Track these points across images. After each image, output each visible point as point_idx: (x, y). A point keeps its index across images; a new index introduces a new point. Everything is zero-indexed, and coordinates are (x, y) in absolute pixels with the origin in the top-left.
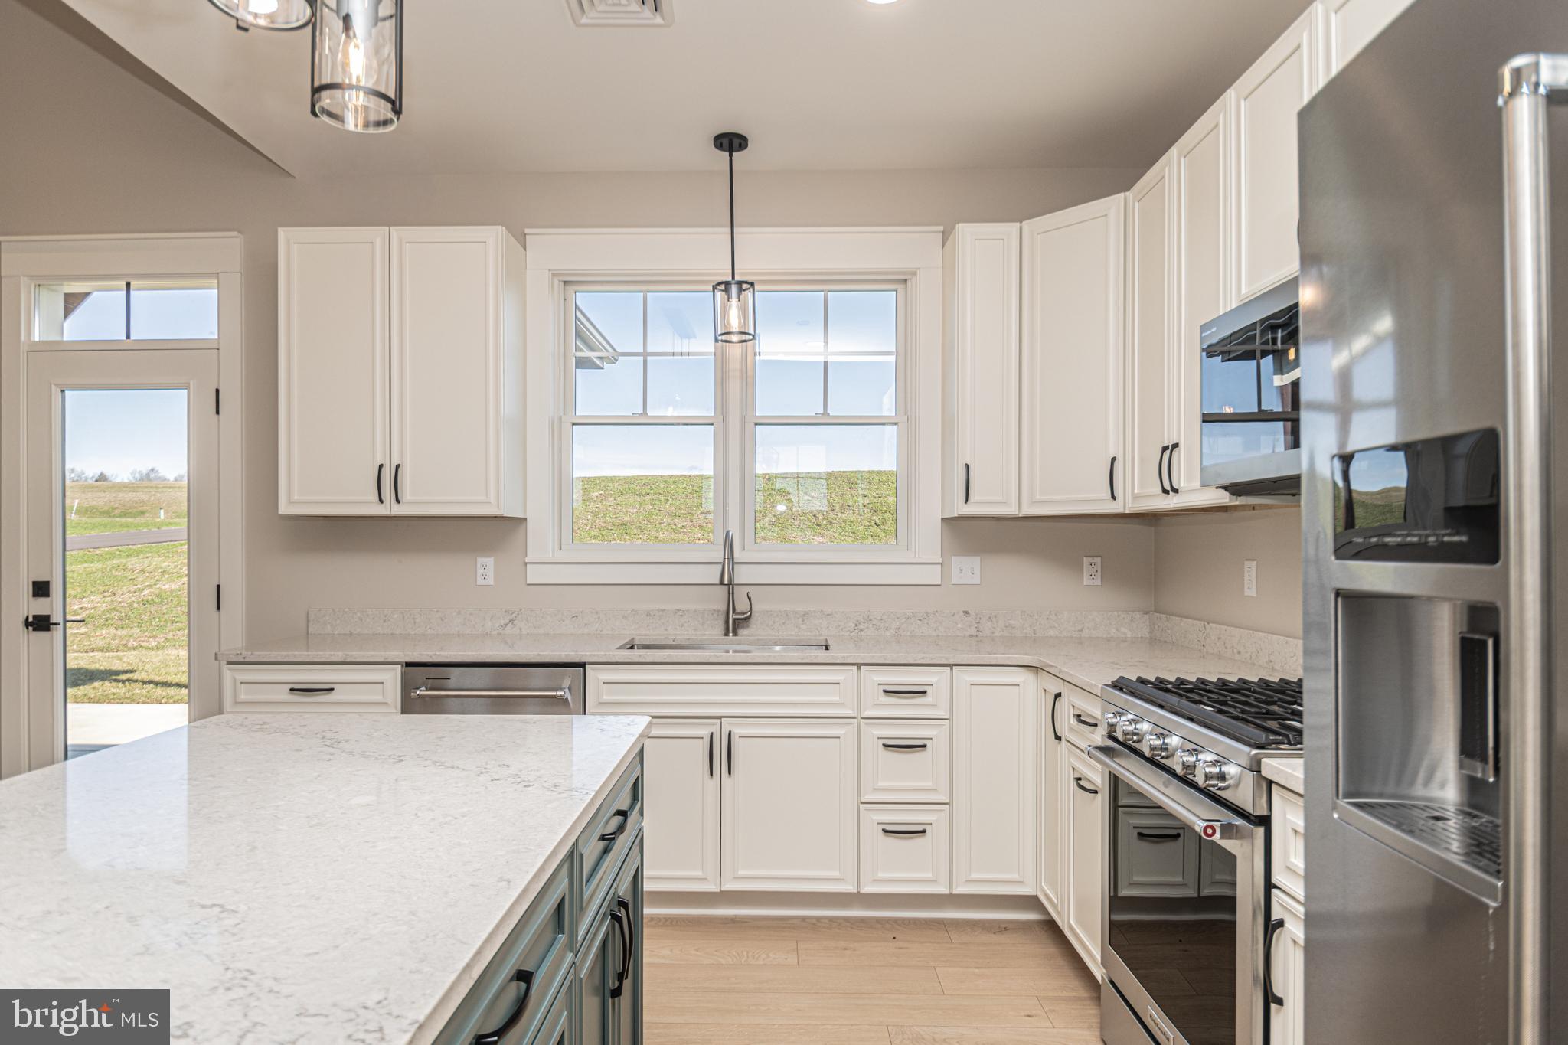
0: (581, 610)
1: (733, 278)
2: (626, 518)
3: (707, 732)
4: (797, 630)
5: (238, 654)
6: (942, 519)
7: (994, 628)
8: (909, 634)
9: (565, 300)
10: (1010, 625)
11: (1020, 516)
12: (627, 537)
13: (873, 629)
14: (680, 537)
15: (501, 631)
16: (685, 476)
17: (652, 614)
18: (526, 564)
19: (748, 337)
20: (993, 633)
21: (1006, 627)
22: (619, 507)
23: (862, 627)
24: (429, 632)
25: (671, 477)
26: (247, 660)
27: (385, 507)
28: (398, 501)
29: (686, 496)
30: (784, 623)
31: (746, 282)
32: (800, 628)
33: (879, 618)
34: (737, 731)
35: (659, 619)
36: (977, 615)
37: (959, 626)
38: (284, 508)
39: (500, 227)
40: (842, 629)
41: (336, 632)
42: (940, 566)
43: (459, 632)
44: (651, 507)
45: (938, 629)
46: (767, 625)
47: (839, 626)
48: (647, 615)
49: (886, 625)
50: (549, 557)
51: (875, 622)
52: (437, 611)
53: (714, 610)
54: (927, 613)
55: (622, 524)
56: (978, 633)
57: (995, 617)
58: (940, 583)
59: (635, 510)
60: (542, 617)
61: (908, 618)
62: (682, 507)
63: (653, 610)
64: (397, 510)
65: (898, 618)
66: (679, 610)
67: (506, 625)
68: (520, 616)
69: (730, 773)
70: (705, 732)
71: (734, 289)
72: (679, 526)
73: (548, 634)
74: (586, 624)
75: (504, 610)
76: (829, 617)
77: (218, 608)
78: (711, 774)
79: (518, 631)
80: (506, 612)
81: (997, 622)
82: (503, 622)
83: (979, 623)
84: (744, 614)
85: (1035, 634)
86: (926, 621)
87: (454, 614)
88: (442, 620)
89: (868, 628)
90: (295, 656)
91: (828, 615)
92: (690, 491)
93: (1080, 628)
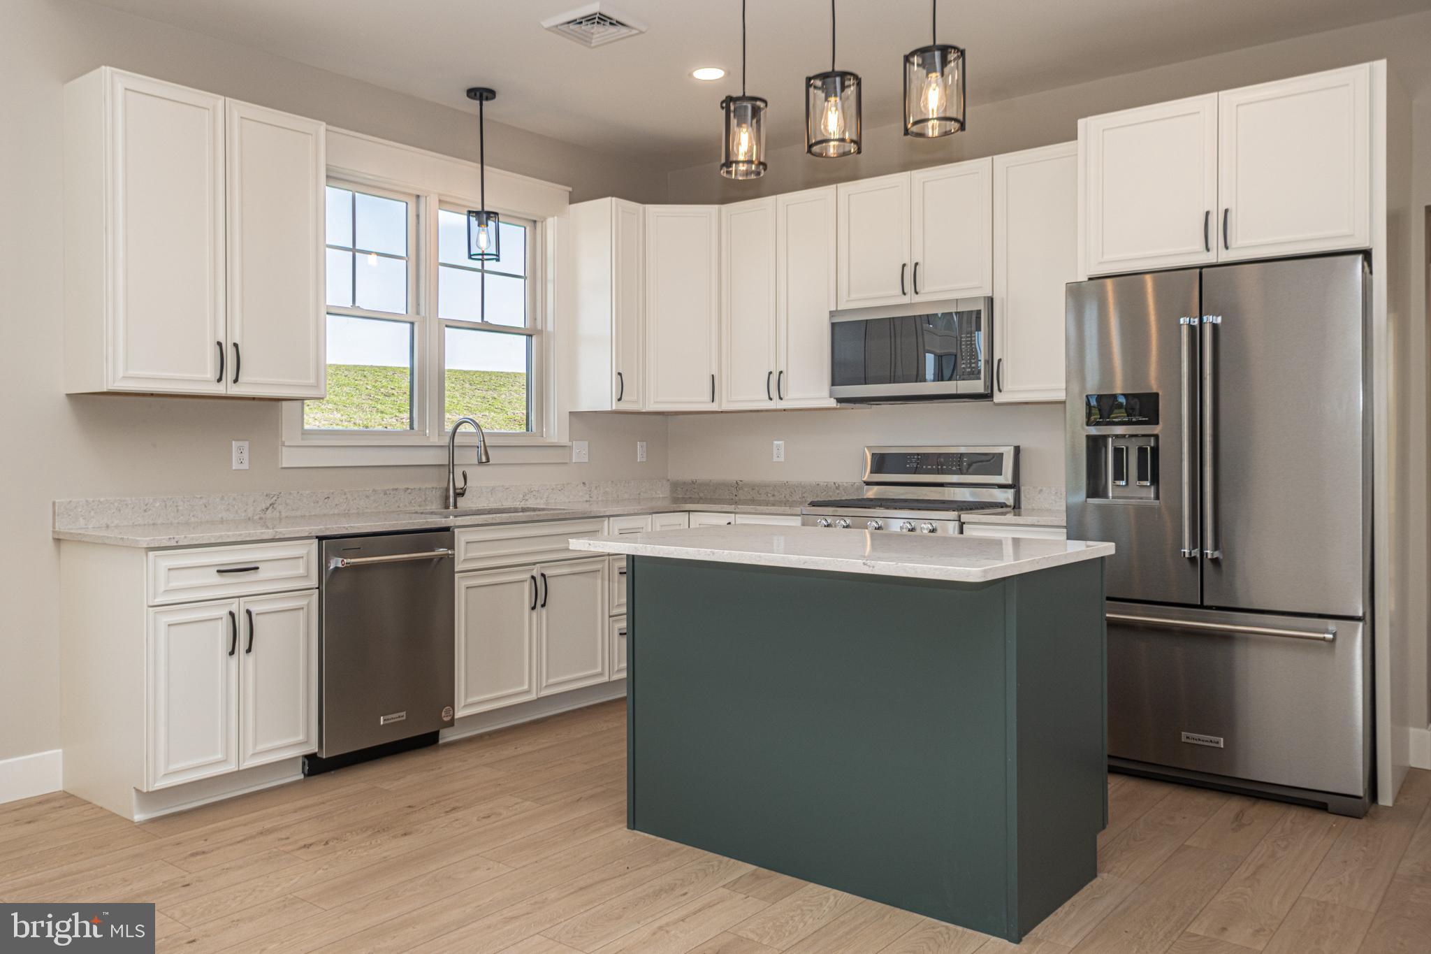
0: (332, 491)
1: (483, 208)
5: (170, 538)
6: (569, 412)
7: (598, 494)
10: (606, 492)
11: (644, 411)
13: (533, 499)
15: (262, 515)
18: (280, 446)
23: (527, 498)
24: (193, 519)
26: (180, 544)
33: (537, 490)
34: (546, 573)
36: (589, 485)
37: (581, 494)
40: (515, 500)
43: (222, 518)
48: (385, 494)
49: (541, 495)
51: (534, 493)
52: (201, 498)
54: (563, 484)
56: (590, 499)
57: (599, 486)
60: (299, 500)
61: (553, 489)
63: (388, 490)
65: (547, 489)
67: (267, 509)
68: (280, 499)
69: (544, 605)
70: (528, 576)
71: (484, 218)
73: (305, 516)
74: (337, 505)
79: (278, 514)
80: (267, 495)
81: (600, 490)
82: (264, 507)
83: (590, 491)
84: (461, 489)
85: (618, 497)
86: (563, 491)
87: (218, 500)
88: (206, 506)
90: (228, 536)
91: (507, 489)
93: (639, 492)
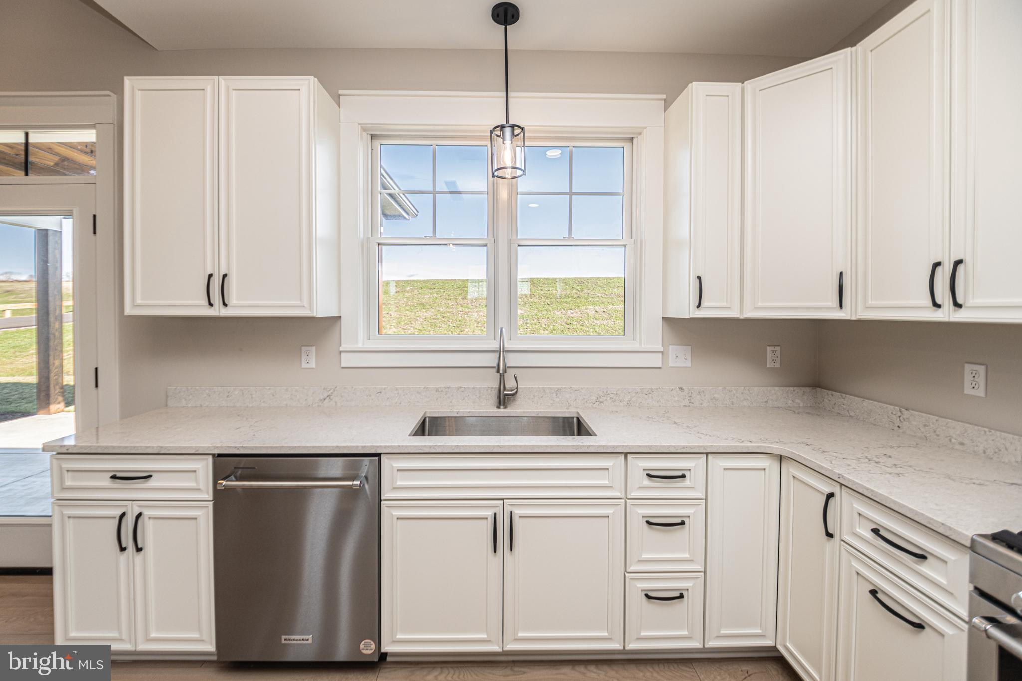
0: (383, 387)
1: (507, 122)
2: (424, 301)
3: (490, 514)
4: (552, 402)
6: (663, 318)
7: (702, 400)
8: (637, 405)
9: (372, 149)
10: (714, 398)
11: (741, 318)
12: (424, 310)
13: (610, 401)
14: (451, 310)
15: (320, 404)
16: (453, 280)
17: (440, 390)
18: (341, 352)
19: (519, 172)
20: (701, 404)
21: (711, 399)
22: (420, 295)
23: (601, 400)
25: (446, 280)
26: (71, 451)
27: (215, 310)
28: (225, 305)
29: (454, 290)
30: (542, 397)
31: (519, 127)
32: (554, 401)
33: (615, 393)
34: (517, 512)
35: (446, 394)
36: (689, 390)
37: (676, 399)
38: (128, 311)
39: (313, 77)
40: (587, 401)
41: (190, 405)
42: (661, 354)
44: (436, 295)
45: (660, 401)
46: (529, 399)
47: (584, 399)
48: (436, 391)
49: (621, 398)
50: (360, 346)
51: (612, 396)
52: (270, 389)
53: (489, 387)
54: (652, 389)
55: (422, 304)
56: (690, 404)
57: (703, 391)
58: (660, 366)
59: (428, 297)
60: (353, 393)
61: (637, 393)
62: (452, 295)
63: (440, 387)
64: (224, 312)
65: (629, 393)
66: (460, 387)
67: (325, 399)
68: (336, 392)
69: (511, 550)
70: (489, 513)
71: (508, 131)
72: (451, 305)
73: (358, 406)
74: (388, 398)
75: (323, 387)
76: (576, 392)
77: (97, 386)
78: (495, 551)
79: (334, 404)
80: (324, 389)
81: (705, 396)
82: (322, 397)
83: (691, 396)
84: (512, 390)
85: (732, 404)
86: (650, 395)
87: (283, 391)
89: (606, 400)
91: (576, 390)
92: (455, 287)
93: (766, 400)
